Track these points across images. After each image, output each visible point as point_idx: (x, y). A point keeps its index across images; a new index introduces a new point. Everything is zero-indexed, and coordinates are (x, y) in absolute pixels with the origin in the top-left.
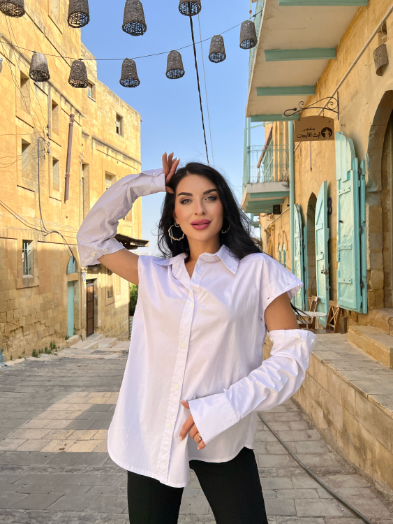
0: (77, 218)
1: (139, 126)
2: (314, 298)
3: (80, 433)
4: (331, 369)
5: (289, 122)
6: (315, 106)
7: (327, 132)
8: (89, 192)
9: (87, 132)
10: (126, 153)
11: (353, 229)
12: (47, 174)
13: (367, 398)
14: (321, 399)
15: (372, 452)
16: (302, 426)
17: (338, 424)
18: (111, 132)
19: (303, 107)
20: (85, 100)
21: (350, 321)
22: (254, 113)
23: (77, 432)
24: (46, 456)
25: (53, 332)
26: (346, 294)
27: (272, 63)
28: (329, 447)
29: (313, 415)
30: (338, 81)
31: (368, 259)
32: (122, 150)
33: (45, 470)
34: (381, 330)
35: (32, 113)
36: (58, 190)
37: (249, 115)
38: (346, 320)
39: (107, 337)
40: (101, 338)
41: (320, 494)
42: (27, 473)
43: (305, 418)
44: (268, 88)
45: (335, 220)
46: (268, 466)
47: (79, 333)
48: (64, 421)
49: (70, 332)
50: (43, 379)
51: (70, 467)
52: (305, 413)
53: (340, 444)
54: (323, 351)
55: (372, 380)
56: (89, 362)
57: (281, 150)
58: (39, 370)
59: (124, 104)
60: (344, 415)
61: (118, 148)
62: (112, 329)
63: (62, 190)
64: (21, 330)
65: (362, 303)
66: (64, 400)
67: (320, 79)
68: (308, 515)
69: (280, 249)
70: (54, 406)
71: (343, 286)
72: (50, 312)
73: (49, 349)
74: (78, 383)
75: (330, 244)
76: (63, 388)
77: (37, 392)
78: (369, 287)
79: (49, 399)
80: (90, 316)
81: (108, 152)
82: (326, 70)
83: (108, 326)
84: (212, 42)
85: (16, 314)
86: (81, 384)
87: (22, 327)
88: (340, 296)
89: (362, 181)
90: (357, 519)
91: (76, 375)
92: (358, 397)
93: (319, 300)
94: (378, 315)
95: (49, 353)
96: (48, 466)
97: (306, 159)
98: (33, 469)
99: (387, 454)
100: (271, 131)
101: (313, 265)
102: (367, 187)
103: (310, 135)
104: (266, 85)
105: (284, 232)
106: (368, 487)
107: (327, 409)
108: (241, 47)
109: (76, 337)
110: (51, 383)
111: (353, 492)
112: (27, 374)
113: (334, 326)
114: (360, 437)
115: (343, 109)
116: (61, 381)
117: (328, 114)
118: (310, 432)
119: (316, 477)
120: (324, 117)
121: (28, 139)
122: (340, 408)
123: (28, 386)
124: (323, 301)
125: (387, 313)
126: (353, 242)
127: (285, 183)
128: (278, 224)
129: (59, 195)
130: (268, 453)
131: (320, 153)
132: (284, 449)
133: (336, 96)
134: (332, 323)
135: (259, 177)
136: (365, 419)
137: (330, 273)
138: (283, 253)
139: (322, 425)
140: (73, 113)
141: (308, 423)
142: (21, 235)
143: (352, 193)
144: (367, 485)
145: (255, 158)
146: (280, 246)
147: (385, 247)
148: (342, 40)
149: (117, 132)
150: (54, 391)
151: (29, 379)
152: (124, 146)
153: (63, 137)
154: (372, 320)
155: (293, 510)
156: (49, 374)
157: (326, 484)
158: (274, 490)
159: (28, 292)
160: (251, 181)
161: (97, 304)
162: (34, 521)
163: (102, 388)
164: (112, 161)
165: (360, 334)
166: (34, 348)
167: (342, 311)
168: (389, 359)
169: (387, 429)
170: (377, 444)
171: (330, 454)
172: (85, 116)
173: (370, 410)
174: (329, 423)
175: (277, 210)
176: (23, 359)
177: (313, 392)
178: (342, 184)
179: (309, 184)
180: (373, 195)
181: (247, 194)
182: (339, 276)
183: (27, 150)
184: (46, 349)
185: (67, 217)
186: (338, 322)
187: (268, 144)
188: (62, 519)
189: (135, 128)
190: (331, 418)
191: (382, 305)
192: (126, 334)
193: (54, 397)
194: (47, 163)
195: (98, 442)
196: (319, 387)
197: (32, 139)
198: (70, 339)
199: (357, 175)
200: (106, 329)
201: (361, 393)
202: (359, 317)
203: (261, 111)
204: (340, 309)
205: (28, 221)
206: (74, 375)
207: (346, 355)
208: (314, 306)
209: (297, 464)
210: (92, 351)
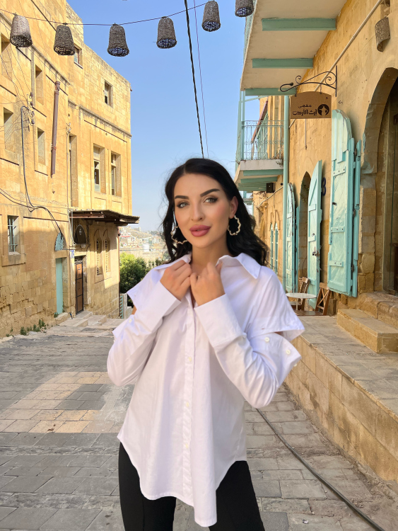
0: (64, 193)
1: (129, 96)
2: (305, 280)
3: (69, 414)
4: (319, 353)
5: (285, 97)
6: (312, 81)
7: (324, 109)
8: (76, 166)
9: (74, 101)
10: (115, 124)
11: (346, 212)
12: (31, 146)
13: (354, 384)
14: (308, 382)
15: (356, 435)
16: (289, 407)
17: (324, 407)
18: (99, 101)
19: (299, 81)
20: (72, 66)
21: (340, 303)
22: (249, 87)
23: (66, 412)
24: (35, 437)
25: (42, 310)
26: (336, 277)
27: (269, 33)
28: (315, 427)
29: (300, 397)
30: (337, 54)
31: (360, 242)
32: (110, 121)
33: (33, 451)
34: (369, 314)
35: (14, 80)
36: (44, 164)
37: (243, 89)
38: (335, 302)
39: (97, 314)
40: (91, 315)
41: (305, 475)
42: (15, 455)
43: (292, 398)
44: (264, 59)
45: (329, 201)
46: (254, 447)
47: (68, 310)
48: (53, 402)
49: (59, 309)
50: (32, 358)
51: (59, 448)
52: (292, 394)
53: (325, 425)
54: (311, 334)
55: (359, 365)
56: (78, 340)
57: (276, 126)
58: (28, 349)
59: (113, 71)
60: (330, 398)
61: (107, 119)
62: (102, 306)
63: (48, 163)
64: (8, 307)
65: (352, 287)
66: (53, 379)
67: (318, 52)
68: (292, 496)
69: (272, 228)
70: (42, 386)
71: (333, 269)
72: (38, 290)
73: (38, 326)
74: (67, 363)
75: (322, 225)
76: (51, 367)
77: (26, 372)
78: (359, 271)
79: (37, 379)
80: (80, 293)
81: (96, 123)
82: (325, 41)
83: (98, 303)
84: (206, 8)
85: (3, 292)
86: (70, 363)
87: (9, 305)
88: (330, 279)
89: (358, 162)
90: (340, 502)
91: (66, 354)
92: (345, 381)
93: (309, 281)
94: (367, 299)
95: (38, 331)
96: (37, 447)
97: (301, 137)
98: (21, 450)
99: (370, 439)
100: (267, 105)
101: (304, 246)
102: (362, 169)
103: (306, 112)
104: (262, 57)
105: (276, 211)
106: (351, 469)
107: (314, 392)
108: (236, 14)
109: (66, 314)
110: (39, 362)
111: (337, 473)
112: (16, 352)
113: (323, 308)
114: (345, 421)
115: (342, 86)
116: (49, 360)
117: (326, 90)
118: (296, 412)
119: (301, 457)
120: (321, 93)
121: (10, 108)
122: (327, 392)
123: (16, 365)
124: (313, 283)
125: (376, 297)
126: (345, 225)
127: (280, 161)
128: (271, 203)
129: (45, 168)
130: (255, 433)
131: (316, 130)
132: (271, 429)
133: (334, 71)
134: (322, 305)
135: (253, 153)
136: (351, 403)
137: (321, 255)
138: (275, 232)
139: (308, 406)
140: (58, 80)
141: (295, 404)
142: (6, 211)
143: (346, 175)
144: (350, 467)
145: (249, 133)
146: (273, 225)
147: (378, 230)
148: (343, 10)
149: (106, 102)
150: (43, 370)
151: (17, 358)
152: (113, 117)
153: (48, 107)
154: (361, 303)
155: (278, 491)
156: (39, 353)
157: (311, 465)
158: (260, 471)
159: (14, 269)
160: (245, 158)
161: (86, 281)
162: (22, 505)
163: (91, 368)
164: (100, 133)
165: (348, 317)
166: (22, 326)
167: (332, 293)
168: (376, 343)
169: (372, 414)
170: (361, 427)
171: (315, 435)
172: (72, 83)
173: (356, 395)
174: (316, 404)
175: (270, 188)
176: (11, 337)
177: (300, 374)
178: (337, 165)
179: (303, 163)
180: (368, 178)
181: (240, 171)
182: (331, 259)
183: (10, 120)
184: (35, 327)
185: (53, 192)
186: (327, 304)
187: (262, 119)
188: (50, 502)
189: (125, 98)
190: (317, 401)
191: (371, 289)
192: (116, 311)
193: (43, 376)
194: (31, 135)
195: (87, 423)
196: (307, 370)
197: (15, 108)
198: (59, 316)
199: (352, 155)
200: (95, 307)
201: (348, 378)
202: (349, 300)
203: (256, 85)
204: (330, 291)
205: (12, 195)
206: (63, 354)
207: (334, 339)
208: (304, 288)
209: (283, 445)
210: (82, 329)
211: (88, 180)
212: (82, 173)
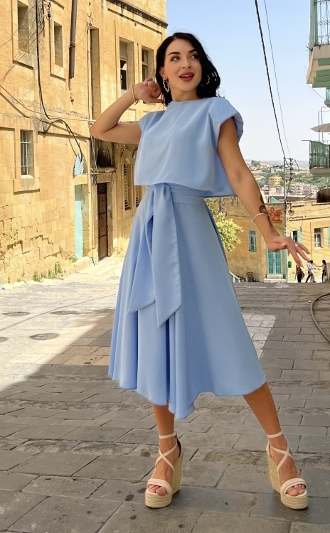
0: (85, 102)
3: (106, 350)
8: (99, 66)
10: (147, 11)
12: (47, 44)
23: (102, 348)
25: (58, 251)
32: (141, 7)
36: (62, 65)
40: (117, 262)
47: (90, 253)
48: (86, 339)
49: (79, 254)
50: (52, 301)
56: (105, 287)
58: (45, 294)
61: (136, 5)
64: (20, 245)
72: (54, 223)
80: (103, 233)
81: (122, 11)
85: (14, 225)
87: (21, 242)
95: (53, 278)
109: (86, 258)
112: (32, 297)
121: (25, 1)
129: (62, 71)
142: (19, 124)
151: (34, 301)
152: (144, 2)
156: (59, 298)
159: (27, 197)
160: (320, 42)
161: (111, 217)
164: (128, 24)
166: (35, 270)
176: (22, 283)
181: (314, 60)
184: (50, 273)
185: (72, 101)
198: (78, 261)
200: (123, 253)
205: (26, 105)
210: (108, 277)
211: (113, 85)
212: (106, 76)
